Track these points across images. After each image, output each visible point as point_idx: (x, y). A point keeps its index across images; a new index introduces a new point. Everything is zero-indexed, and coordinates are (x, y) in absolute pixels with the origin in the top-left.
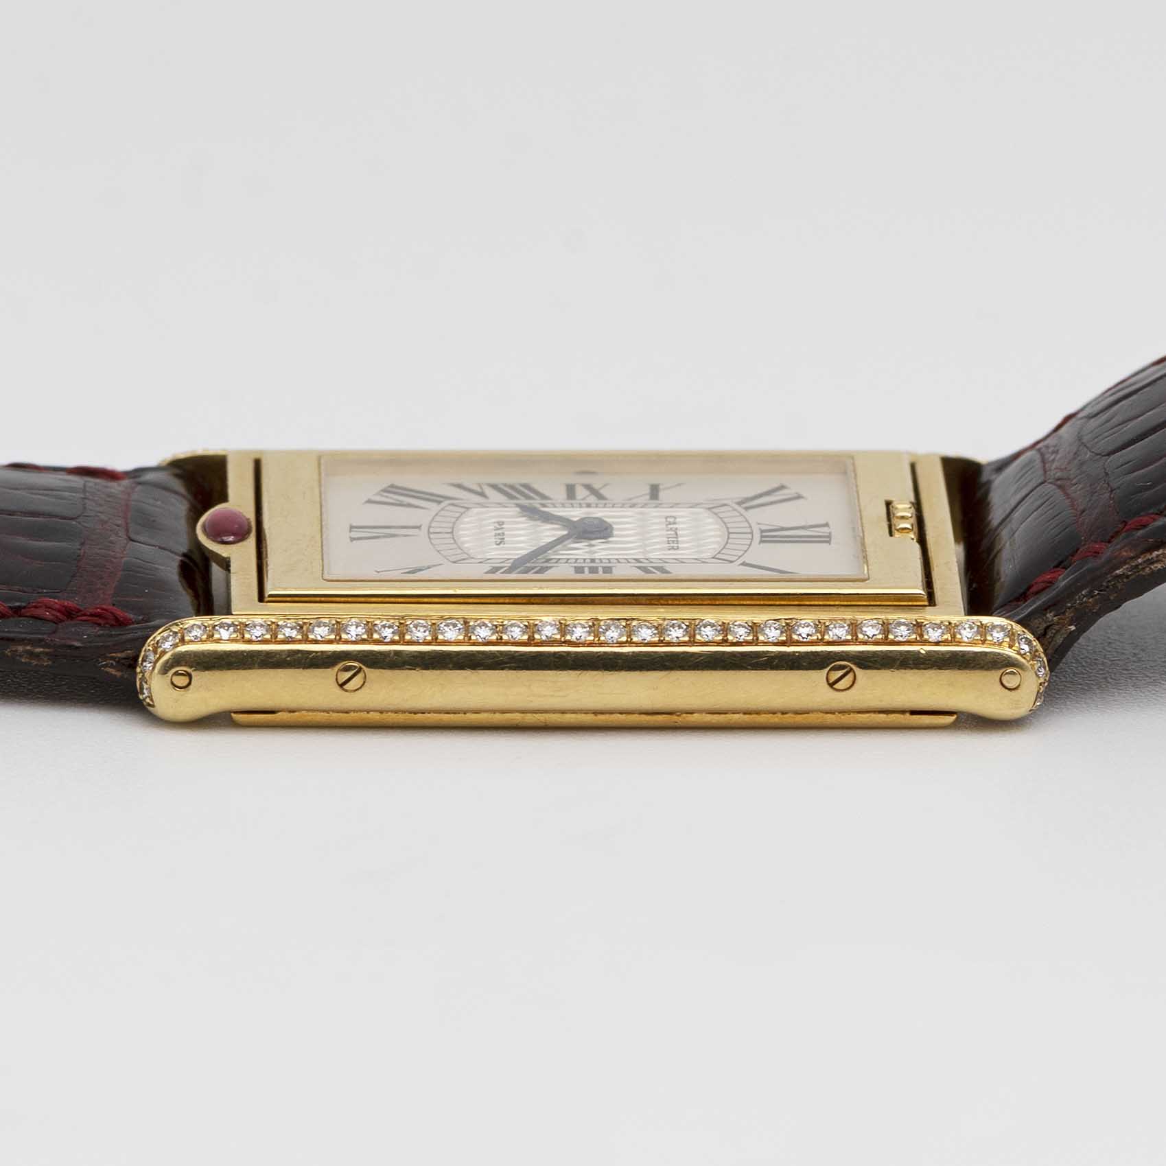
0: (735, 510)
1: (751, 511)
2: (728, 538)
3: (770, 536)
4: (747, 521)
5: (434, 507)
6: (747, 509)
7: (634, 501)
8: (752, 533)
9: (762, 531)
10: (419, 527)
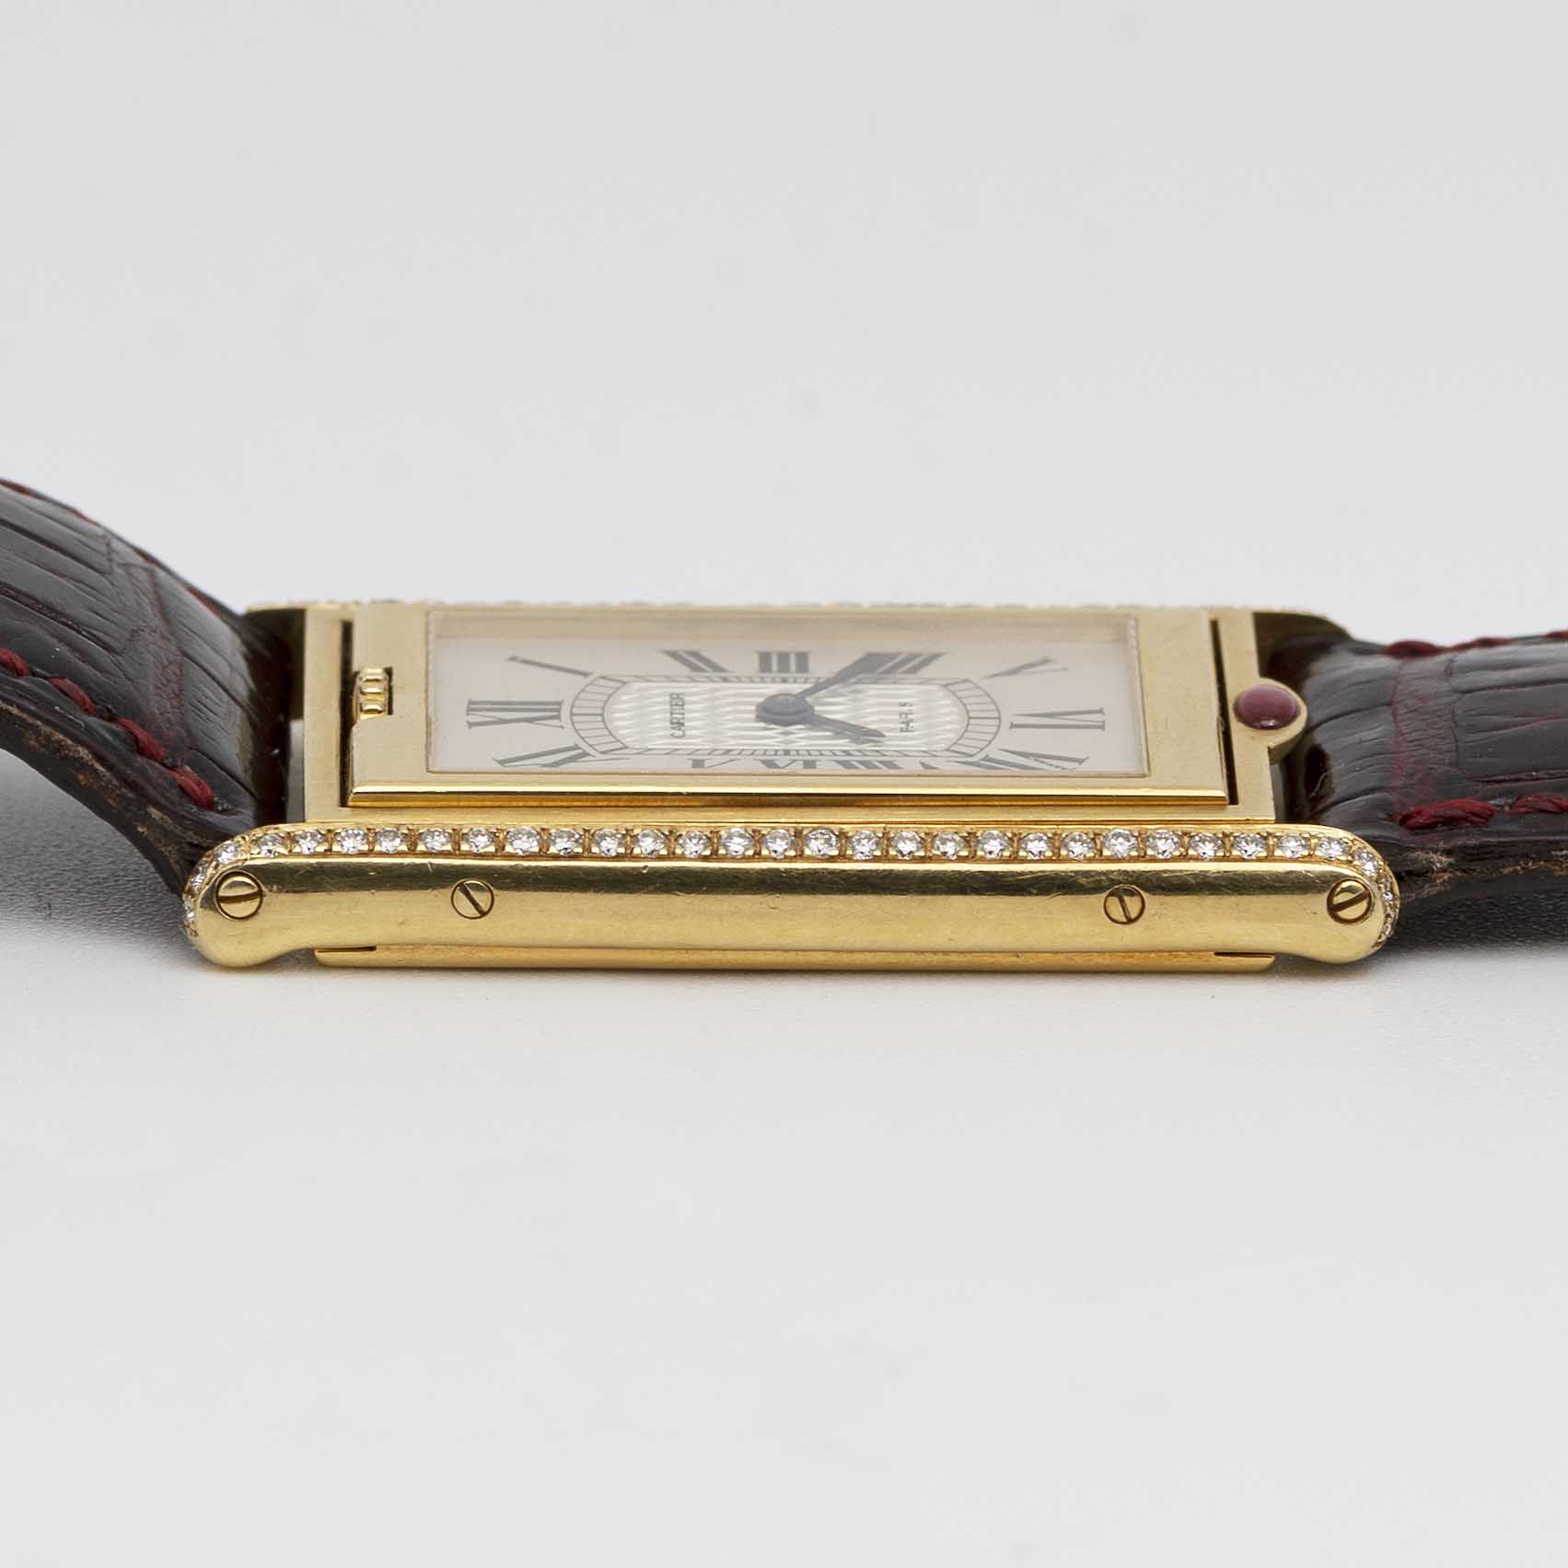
0: (591, 746)
1: (570, 744)
2: (603, 709)
3: (547, 711)
4: (577, 731)
5: (993, 752)
6: (576, 747)
7: (727, 758)
8: (572, 714)
9: (558, 717)
10: (1013, 726)
